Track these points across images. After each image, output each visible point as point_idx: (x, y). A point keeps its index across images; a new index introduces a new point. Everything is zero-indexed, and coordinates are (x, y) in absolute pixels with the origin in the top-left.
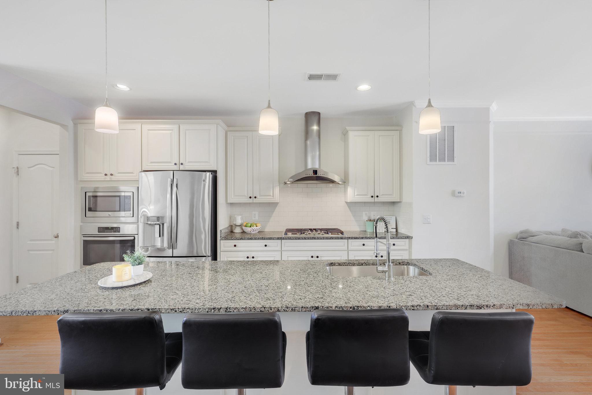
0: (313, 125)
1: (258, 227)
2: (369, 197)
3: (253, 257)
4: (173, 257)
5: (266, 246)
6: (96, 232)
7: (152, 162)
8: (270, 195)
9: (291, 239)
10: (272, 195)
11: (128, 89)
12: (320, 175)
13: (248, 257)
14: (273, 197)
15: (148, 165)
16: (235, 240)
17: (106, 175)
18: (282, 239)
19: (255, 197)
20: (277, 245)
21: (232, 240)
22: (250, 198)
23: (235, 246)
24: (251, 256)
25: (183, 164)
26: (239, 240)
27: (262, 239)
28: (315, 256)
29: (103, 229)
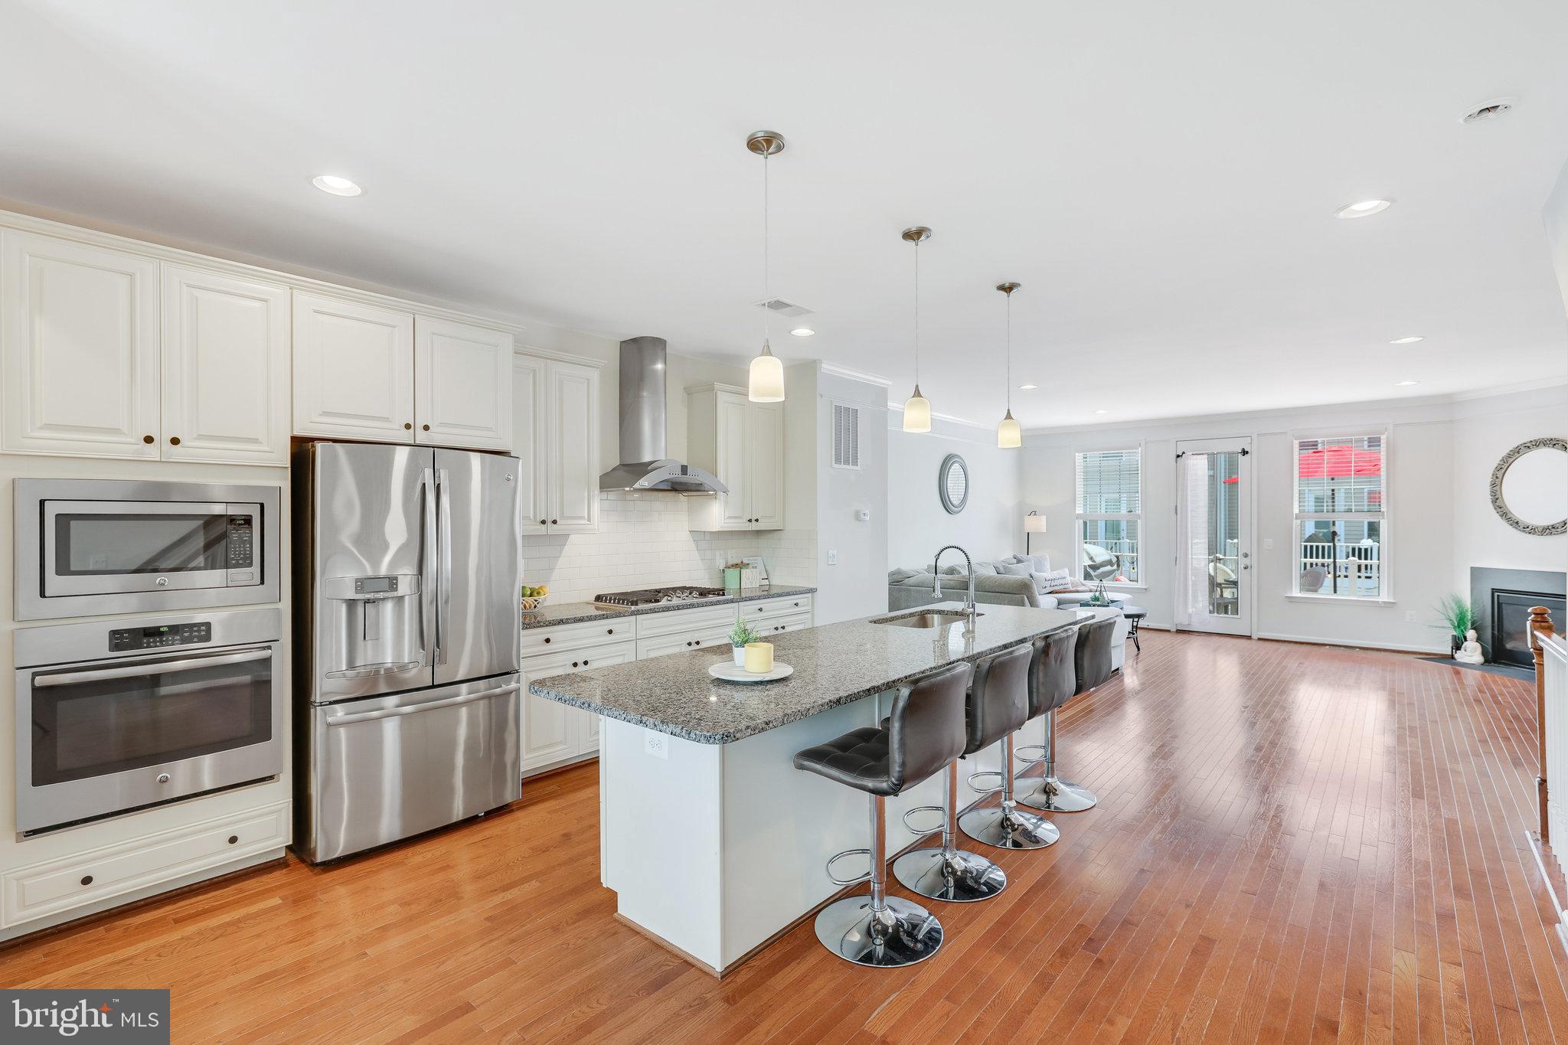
0: (654, 362)
2: (745, 521)
3: (586, 663)
4: (433, 686)
5: (610, 632)
6: (101, 649)
7: (326, 414)
8: (582, 518)
10: (586, 515)
11: (357, 191)
12: (691, 477)
13: (575, 665)
14: (589, 520)
15: (316, 420)
16: (547, 626)
17: (147, 439)
18: (637, 615)
19: (555, 522)
20: (629, 627)
21: (541, 626)
22: (544, 523)
23: (547, 641)
24: (580, 661)
25: (427, 428)
26: (555, 625)
27: (604, 618)
28: (693, 642)
29: (130, 637)
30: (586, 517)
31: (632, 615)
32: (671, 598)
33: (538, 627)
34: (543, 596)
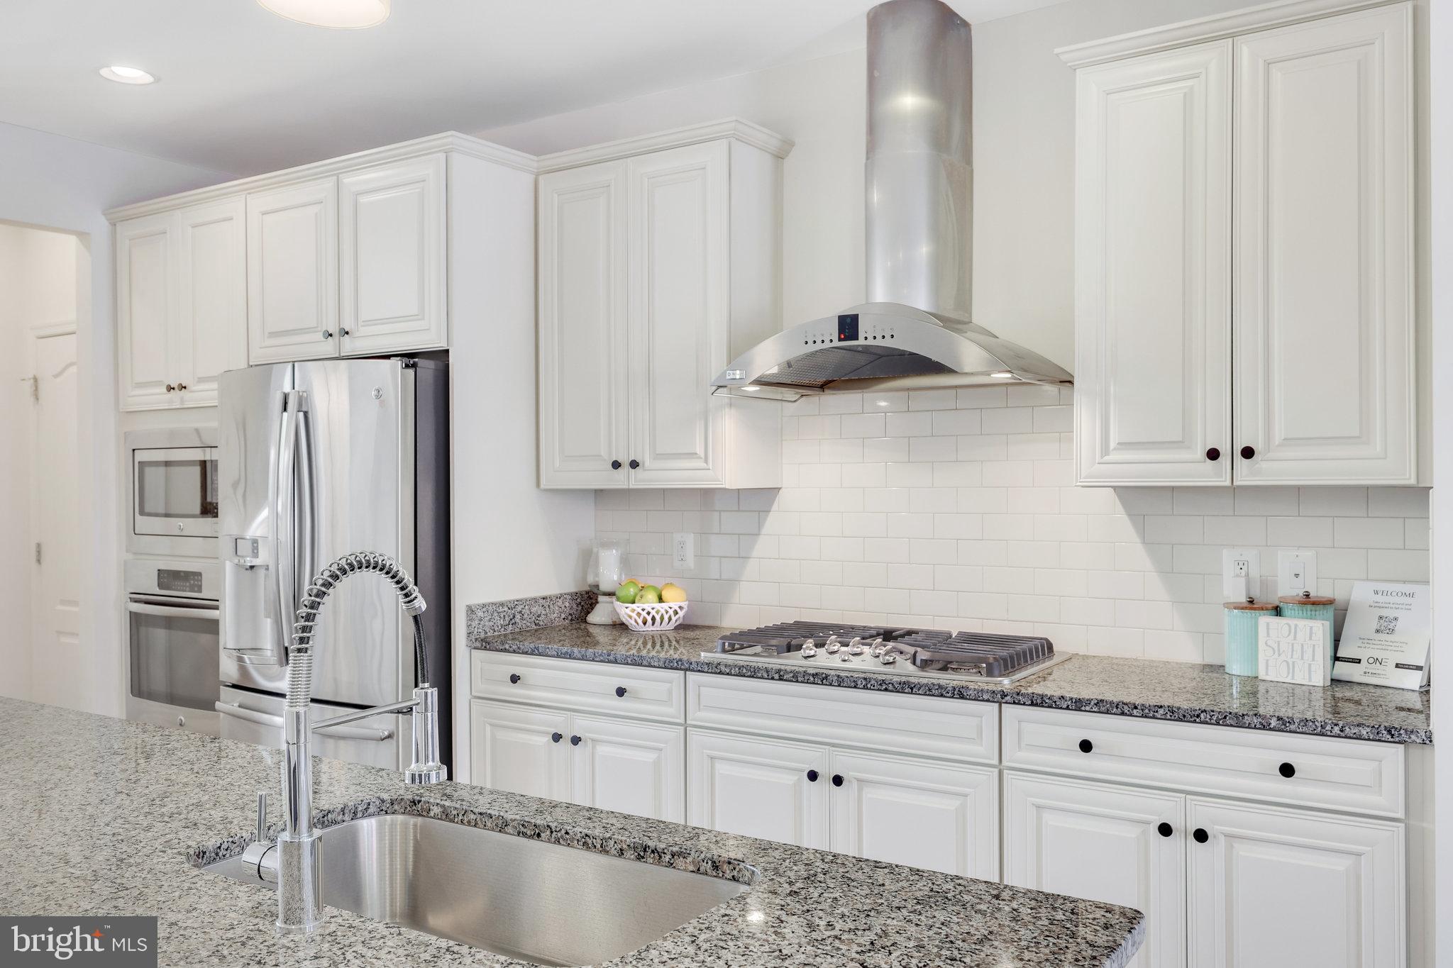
1: (663, 605)
2: (1198, 455)
3: (576, 740)
5: (621, 692)
8: (693, 455)
9: (721, 673)
10: (700, 450)
12: (870, 342)
13: (557, 737)
14: (706, 461)
15: (264, 344)
16: (514, 652)
17: (170, 388)
18: (686, 670)
19: (634, 464)
20: (670, 692)
21: (505, 651)
22: (616, 465)
23: (515, 679)
24: (568, 734)
25: (347, 333)
26: (526, 653)
27: (609, 662)
28: (826, 772)
29: (167, 578)
30: (703, 456)
31: (672, 668)
32: (822, 651)
33: (502, 651)
34: (671, 604)
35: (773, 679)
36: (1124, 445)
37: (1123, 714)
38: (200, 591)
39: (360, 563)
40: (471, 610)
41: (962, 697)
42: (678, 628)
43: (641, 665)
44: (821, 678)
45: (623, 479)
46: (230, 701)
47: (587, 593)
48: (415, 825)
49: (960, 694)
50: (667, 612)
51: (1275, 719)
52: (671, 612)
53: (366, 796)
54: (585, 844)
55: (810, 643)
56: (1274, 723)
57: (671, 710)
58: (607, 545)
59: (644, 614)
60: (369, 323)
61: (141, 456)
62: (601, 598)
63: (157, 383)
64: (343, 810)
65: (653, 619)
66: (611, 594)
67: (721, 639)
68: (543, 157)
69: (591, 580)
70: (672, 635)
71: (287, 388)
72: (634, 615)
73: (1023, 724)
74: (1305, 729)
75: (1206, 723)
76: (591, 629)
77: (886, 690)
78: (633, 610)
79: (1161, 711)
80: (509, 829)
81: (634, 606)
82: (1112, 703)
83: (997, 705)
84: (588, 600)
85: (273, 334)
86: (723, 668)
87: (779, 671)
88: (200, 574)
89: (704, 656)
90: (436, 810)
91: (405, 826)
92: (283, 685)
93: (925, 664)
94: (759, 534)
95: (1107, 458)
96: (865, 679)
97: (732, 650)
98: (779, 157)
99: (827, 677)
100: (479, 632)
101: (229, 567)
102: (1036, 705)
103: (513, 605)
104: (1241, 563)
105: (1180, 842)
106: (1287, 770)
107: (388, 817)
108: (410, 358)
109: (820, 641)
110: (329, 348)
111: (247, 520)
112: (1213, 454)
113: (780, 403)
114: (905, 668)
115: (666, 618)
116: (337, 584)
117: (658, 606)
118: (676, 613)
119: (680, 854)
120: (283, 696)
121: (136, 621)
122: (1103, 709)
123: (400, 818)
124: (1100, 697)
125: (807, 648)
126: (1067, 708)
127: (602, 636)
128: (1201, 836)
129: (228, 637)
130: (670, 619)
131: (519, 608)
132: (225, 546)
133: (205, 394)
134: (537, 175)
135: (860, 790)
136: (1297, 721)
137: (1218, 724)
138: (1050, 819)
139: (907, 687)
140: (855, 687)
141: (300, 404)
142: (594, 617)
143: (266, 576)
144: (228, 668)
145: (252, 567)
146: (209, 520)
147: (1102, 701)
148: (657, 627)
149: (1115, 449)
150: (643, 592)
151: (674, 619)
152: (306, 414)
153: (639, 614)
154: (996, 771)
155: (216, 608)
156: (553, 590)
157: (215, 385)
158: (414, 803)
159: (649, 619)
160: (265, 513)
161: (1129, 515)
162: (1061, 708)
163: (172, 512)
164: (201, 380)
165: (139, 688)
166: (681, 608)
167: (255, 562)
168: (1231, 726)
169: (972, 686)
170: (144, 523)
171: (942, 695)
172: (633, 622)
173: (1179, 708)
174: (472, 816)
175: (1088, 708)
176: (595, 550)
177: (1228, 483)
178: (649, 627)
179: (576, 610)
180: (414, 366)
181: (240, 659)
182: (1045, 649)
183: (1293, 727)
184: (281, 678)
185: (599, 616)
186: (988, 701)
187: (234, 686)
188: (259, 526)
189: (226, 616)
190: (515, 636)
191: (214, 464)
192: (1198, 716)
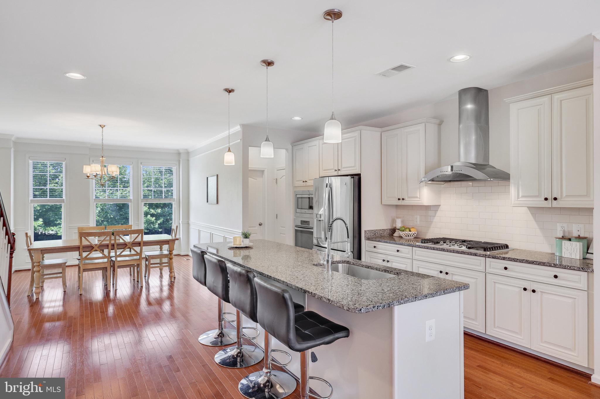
1: (411, 232)
3: (388, 261)
5: (398, 251)
6: (300, 224)
8: (417, 197)
9: (420, 248)
11: (301, 119)
12: (456, 172)
13: (384, 260)
16: (375, 241)
17: (303, 182)
18: (413, 246)
19: (403, 199)
20: (409, 251)
21: (373, 241)
22: (399, 199)
23: (375, 247)
24: (386, 260)
25: (340, 170)
26: (377, 241)
27: (395, 244)
28: (444, 271)
29: (303, 222)
30: (419, 197)
31: (409, 246)
32: (445, 244)
33: (372, 241)
34: (413, 232)
35: (432, 249)
36: (523, 197)
37: (515, 261)
38: (309, 225)
39: (338, 219)
40: (365, 231)
41: (476, 255)
42: (414, 238)
43: (402, 245)
44: (443, 250)
45: (401, 203)
46: (315, 249)
47: (394, 229)
48: (348, 266)
49: (475, 255)
50: (412, 234)
51: (553, 264)
52: (413, 234)
53: (341, 260)
54: (376, 269)
55: (442, 242)
56: (552, 265)
57: (409, 256)
58: (397, 218)
59: (406, 234)
60: (344, 168)
61: (298, 196)
62: (396, 230)
63: (301, 181)
64: (336, 262)
65: (408, 236)
66: (399, 229)
67: (421, 240)
68: (382, 128)
69: (394, 226)
70: (413, 239)
71: (327, 182)
72: (403, 234)
73: (491, 263)
74: (560, 267)
75: (535, 264)
76: (394, 237)
77: (458, 253)
78: (403, 233)
79: (524, 261)
80: (364, 267)
81: (403, 232)
82: (512, 258)
83: (485, 258)
84: (394, 230)
85: (325, 170)
86: (421, 247)
87: (433, 248)
88: (309, 222)
89: (417, 244)
90: (352, 263)
91: (346, 266)
92: (326, 246)
93: (469, 248)
94: (435, 216)
95: (518, 200)
96: (453, 250)
97: (425, 243)
98: (440, 124)
99: (444, 249)
100: (367, 236)
101: (315, 220)
102: (494, 258)
103: (375, 231)
104: (562, 227)
105: (529, 293)
106: (556, 277)
107: (344, 264)
108: (352, 176)
109: (444, 241)
110: (336, 173)
111: (319, 210)
112: (546, 199)
113: (440, 185)
114: (464, 248)
115: (411, 235)
116: (334, 223)
117: (409, 232)
118: (414, 234)
119: (392, 271)
120: (326, 248)
121: (296, 231)
122: (510, 260)
123: (345, 264)
124: (509, 257)
125: (441, 243)
126: (501, 259)
127: (396, 239)
128: (534, 291)
129: (315, 235)
130: (412, 236)
131: (377, 232)
132: (315, 216)
133: (310, 183)
134: (381, 132)
135: (452, 276)
136: (558, 265)
137: (538, 265)
138: (497, 285)
139: (463, 253)
140: (451, 252)
141: (330, 186)
142: (395, 235)
143: (323, 222)
144: (315, 242)
145: (320, 220)
146: (311, 210)
147: (510, 258)
148: (409, 237)
149: (521, 197)
150: (406, 229)
151: (413, 236)
152: (331, 188)
153: (405, 234)
154: (485, 273)
155: (313, 229)
156: (385, 228)
157: (313, 181)
158: (348, 262)
159: (407, 235)
160: (322, 209)
161: (531, 214)
162: (500, 259)
163: (303, 208)
164: (310, 180)
165: (296, 244)
166: (415, 233)
167: (321, 219)
168: (542, 265)
169: (478, 253)
170: (298, 210)
171: (471, 255)
172: (403, 236)
173: (529, 260)
174: (358, 264)
175: (506, 259)
176: (395, 219)
177: (551, 206)
178: (407, 237)
179: (391, 233)
180: (353, 177)
181: (317, 240)
182: (507, 247)
183: (557, 266)
184: (326, 244)
185: (396, 234)
186: (482, 257)
187: (316, 246)
188: (321, 212)
189: (315, 231)
190: (376, 238)
191: (312, 198)
192: (533, 262)
